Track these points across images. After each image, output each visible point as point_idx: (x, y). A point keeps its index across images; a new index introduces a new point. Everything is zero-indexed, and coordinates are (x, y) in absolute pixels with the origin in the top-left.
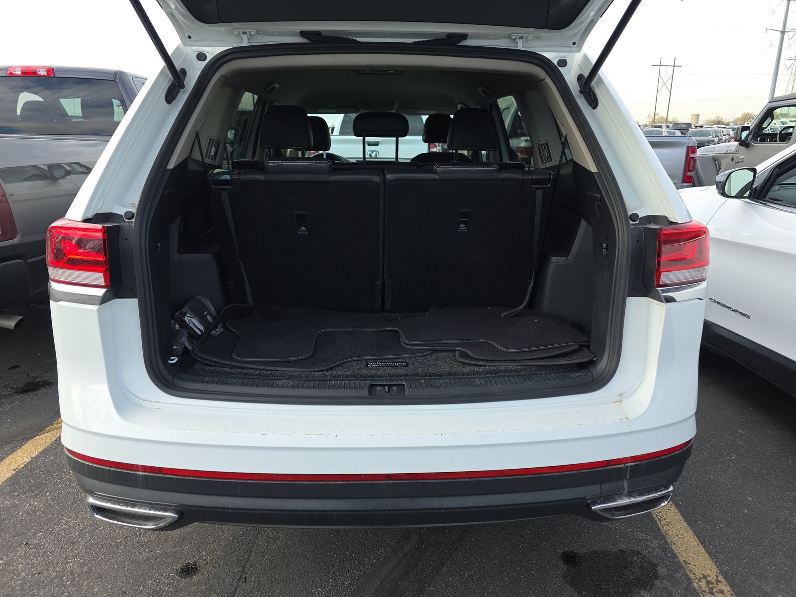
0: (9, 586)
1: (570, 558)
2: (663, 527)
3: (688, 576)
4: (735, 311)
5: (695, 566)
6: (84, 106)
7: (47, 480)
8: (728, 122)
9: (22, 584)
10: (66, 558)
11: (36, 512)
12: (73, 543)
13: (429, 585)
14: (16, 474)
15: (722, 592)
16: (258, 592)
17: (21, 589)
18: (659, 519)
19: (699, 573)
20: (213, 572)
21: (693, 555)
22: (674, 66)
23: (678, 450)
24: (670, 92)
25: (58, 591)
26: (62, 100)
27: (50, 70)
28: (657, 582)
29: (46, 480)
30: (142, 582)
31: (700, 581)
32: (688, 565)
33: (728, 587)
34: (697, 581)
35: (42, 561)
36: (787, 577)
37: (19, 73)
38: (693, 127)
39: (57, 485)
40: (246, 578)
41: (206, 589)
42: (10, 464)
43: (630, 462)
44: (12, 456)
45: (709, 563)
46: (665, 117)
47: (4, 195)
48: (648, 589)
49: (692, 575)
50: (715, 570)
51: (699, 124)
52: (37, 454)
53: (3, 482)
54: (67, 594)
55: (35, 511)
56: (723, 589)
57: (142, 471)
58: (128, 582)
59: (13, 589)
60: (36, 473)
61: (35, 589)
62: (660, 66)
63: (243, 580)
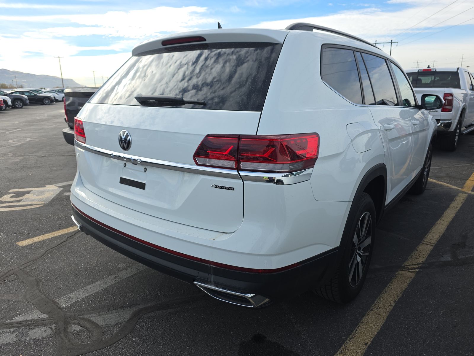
43: (213, 265)
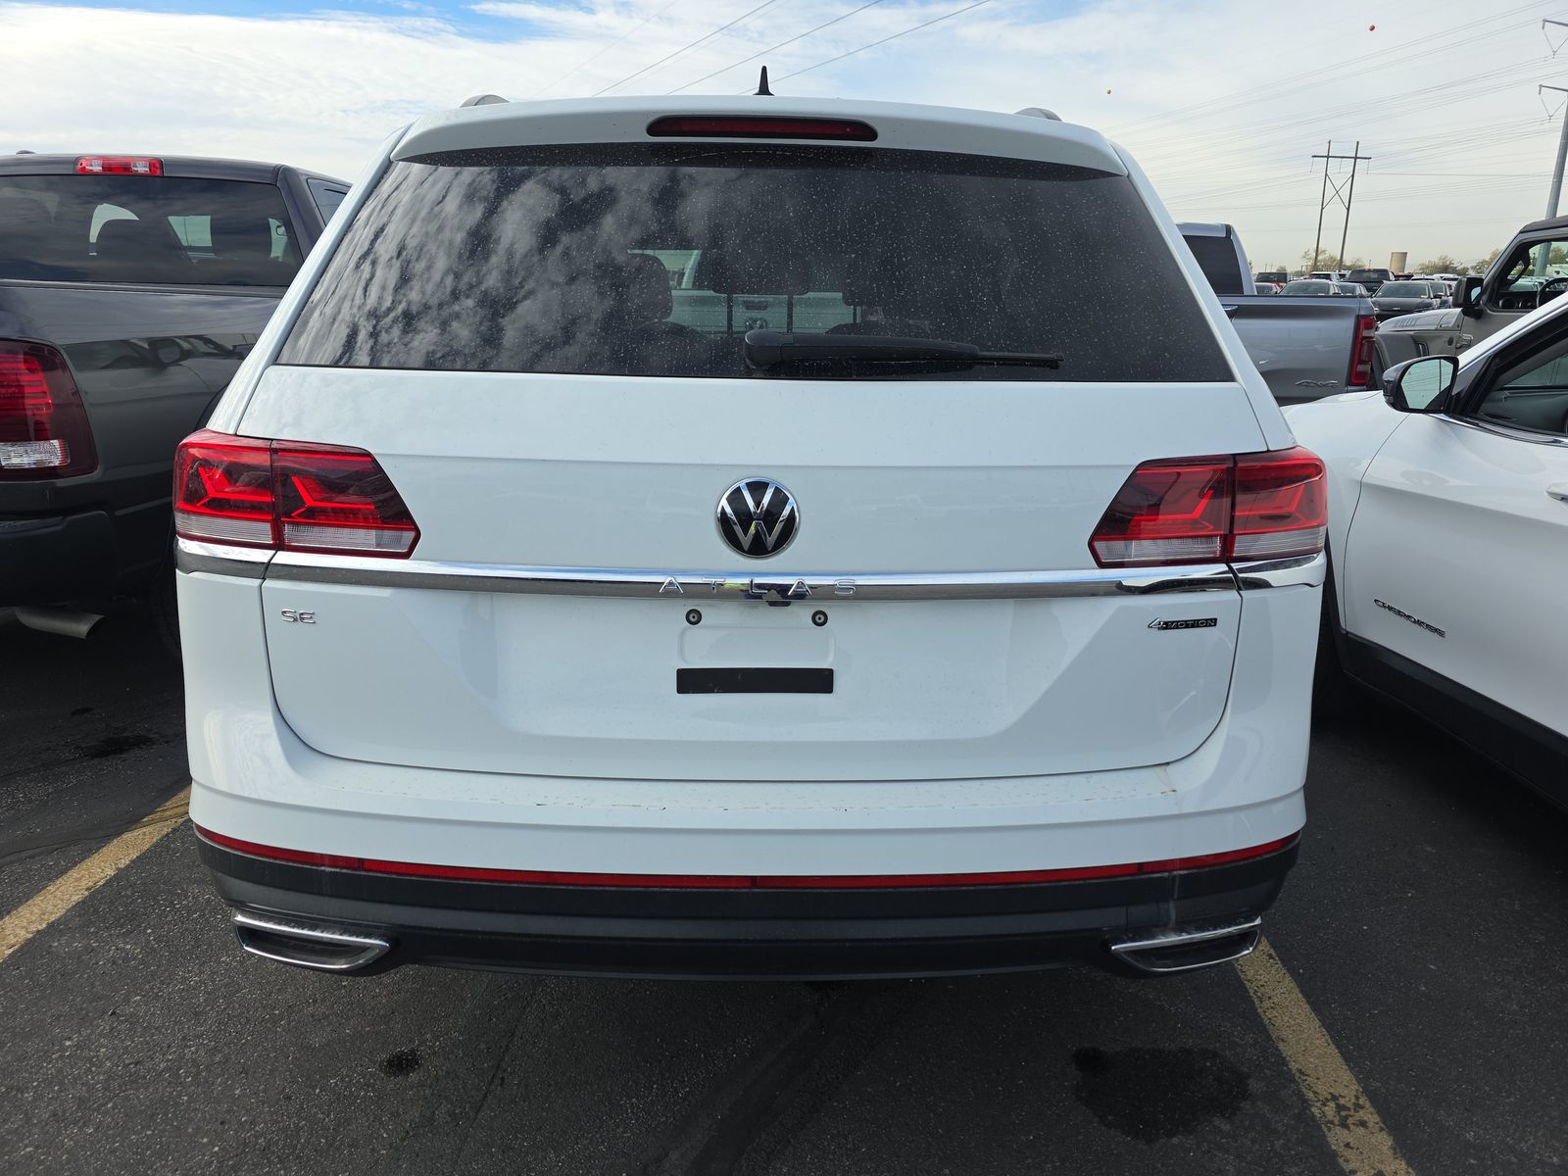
0: (83, 1084)
1: (1090, 1061)
2: (1265, 1012)
3: (1303, 1095)
4: (1419, 623)
5: (1318, 1079)
6: (216, 230)
7: (148, 907)
8: (1464, 269)
9: (106, 1080)
10: (184, 1038)
11: (129, 961)
12: (196, 1014)
13: (830, 1099)
14: (92, 896)
15: (1363, 1124)
16: (525, 1102)
17: (105, 1089)
18: (1259, 997)
19: (1323, 1091)
20: (444, 1068)
21: (1317, 1061)
22: (1356, 158)
23: (1269, 852)
24: (1348, 209)
25: (171, 1093)
26: (172, 219)
27: (156, 164)
28: (1246, 1105)
29: (145, 908)
30: (318, 1081)
31: (1324, 1105)
32: (1305, 1078)
33: (1376, 1116)
34: (1319, 1104)
35: (141, 1043)
36: (1487, 1102)
37: (98, 169)
38: (1392, 277)
39: (166, 917)
40: (503, 1079)
41: (432, 1094)
42: (80, 879)
43: (1180, 869)
44: (84, 865)
45: (1345, 1075)
46: (1339, 258)
47: (76, 393)
48: (1227, 1115)
49: (1311, 1095)
50: (1355, 1087)
51: (1406, 272)
52: (127, 862)
53: (68, 910)
54: (186, 1098)
55: (126, 960)
56: (1366, 1118)
57: (330, 866)
58: (294, 1080)
59: (91, 1089)
60: (126, 895)
61: (130, 1089)
62: (1328, 157)
63: (497, 1081)
